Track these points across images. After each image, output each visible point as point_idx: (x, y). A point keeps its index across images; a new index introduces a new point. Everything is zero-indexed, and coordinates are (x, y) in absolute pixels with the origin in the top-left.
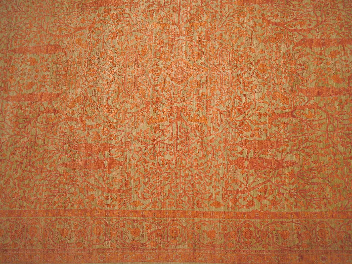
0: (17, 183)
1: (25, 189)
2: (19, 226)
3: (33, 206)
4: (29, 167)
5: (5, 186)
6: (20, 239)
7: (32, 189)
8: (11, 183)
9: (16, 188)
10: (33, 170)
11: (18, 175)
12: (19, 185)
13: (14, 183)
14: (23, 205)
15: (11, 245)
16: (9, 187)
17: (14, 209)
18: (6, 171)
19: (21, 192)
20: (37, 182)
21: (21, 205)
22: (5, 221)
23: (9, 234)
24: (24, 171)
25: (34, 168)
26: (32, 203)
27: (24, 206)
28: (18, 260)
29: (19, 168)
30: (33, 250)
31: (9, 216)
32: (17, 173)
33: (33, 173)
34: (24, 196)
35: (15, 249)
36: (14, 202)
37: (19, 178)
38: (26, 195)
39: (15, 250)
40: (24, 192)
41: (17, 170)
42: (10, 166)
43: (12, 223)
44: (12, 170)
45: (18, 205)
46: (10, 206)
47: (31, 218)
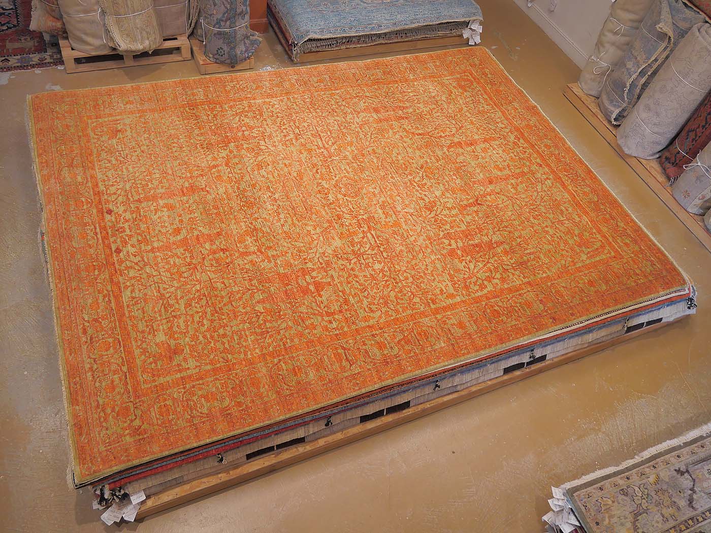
0: (209, 337)
1: (223, 340)
2: (234, 381)
3: (242, 356)
4: (216, 315)
5: (193, 343)
6: (243, 395)
7: (232, 338)
8: (201, 338)
9: (210, 342)
10: (223, 317)
11: (206, 327)
12: (212, 337)
13: (205, 337)
14: (228, 359)
15: (234, 406)
16: (200, 343)
17: (218, 365)
18: (187, 326)
19: (219, 345)
20: (234, 328)
21: (226, 359)
22: (212, 381)
23: (225, 394)
24: (212, 321)
25: (224, 315)
26: (240, 353)
27: (230, 359)
28: (250, 420)
29: (203, 319)
30: (266, 403)
31: (216, 375)
32: (203, 325)
33: (224, 321)
34: (225, 348)
35: (241, 408)
36: (214, 357)
37: (208, 330)
38: (227, 346)
39: (242, 410)
40: (223, 344)
41: (202, 322)
42: (191, 320)
43: (223, 381)
44: (196, 324)
45: (221, 360)
46: (211, 363)
47: (246, 368)
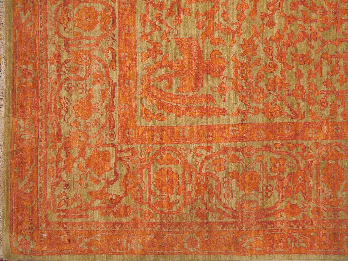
0: (275, 53)
1: (301, 67)
2: (298, 162)
3: (326, 112)
4: (301, 7)
5: (244, 59)
6: (304, 194)
7: (319, 68)
8: (260, 53)
9: (275, 66)
10: (314, 16)
11: (276, 29)
12: (281, 56)
13: (268, 51)
14: (299, 110)
15: (283, 211)
16: (257, 62)
17: (277, 120)
19: (289, 76)
20: (329, 49)
21: (295, 108)
22: (258, 150)
23: (274, 182)
24: (290, 19)
25: (315, 11)
26: (324, 104)
27: (302, 111)
29: (274, 11)
31: (267, 139)
32: (271, 24)
33: (314, 25)
34: (299, 86)
36: (274, 101)
37: (278, 38)
38: (304, 82)
40: (299, 75)
41: (271, 16)
43: (277, 157)
45: (286, 109)
46: (266, 112)
